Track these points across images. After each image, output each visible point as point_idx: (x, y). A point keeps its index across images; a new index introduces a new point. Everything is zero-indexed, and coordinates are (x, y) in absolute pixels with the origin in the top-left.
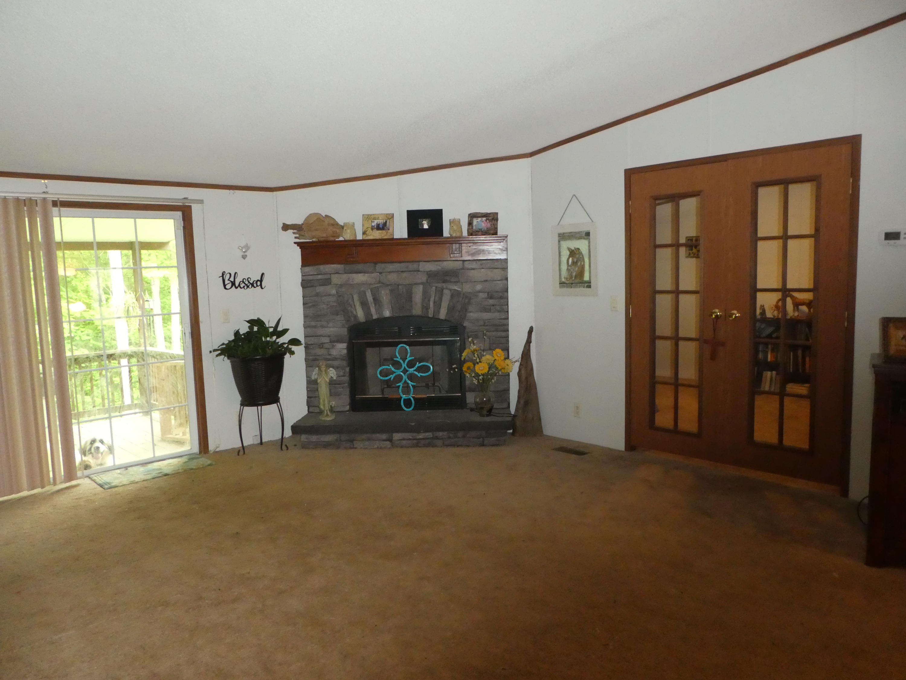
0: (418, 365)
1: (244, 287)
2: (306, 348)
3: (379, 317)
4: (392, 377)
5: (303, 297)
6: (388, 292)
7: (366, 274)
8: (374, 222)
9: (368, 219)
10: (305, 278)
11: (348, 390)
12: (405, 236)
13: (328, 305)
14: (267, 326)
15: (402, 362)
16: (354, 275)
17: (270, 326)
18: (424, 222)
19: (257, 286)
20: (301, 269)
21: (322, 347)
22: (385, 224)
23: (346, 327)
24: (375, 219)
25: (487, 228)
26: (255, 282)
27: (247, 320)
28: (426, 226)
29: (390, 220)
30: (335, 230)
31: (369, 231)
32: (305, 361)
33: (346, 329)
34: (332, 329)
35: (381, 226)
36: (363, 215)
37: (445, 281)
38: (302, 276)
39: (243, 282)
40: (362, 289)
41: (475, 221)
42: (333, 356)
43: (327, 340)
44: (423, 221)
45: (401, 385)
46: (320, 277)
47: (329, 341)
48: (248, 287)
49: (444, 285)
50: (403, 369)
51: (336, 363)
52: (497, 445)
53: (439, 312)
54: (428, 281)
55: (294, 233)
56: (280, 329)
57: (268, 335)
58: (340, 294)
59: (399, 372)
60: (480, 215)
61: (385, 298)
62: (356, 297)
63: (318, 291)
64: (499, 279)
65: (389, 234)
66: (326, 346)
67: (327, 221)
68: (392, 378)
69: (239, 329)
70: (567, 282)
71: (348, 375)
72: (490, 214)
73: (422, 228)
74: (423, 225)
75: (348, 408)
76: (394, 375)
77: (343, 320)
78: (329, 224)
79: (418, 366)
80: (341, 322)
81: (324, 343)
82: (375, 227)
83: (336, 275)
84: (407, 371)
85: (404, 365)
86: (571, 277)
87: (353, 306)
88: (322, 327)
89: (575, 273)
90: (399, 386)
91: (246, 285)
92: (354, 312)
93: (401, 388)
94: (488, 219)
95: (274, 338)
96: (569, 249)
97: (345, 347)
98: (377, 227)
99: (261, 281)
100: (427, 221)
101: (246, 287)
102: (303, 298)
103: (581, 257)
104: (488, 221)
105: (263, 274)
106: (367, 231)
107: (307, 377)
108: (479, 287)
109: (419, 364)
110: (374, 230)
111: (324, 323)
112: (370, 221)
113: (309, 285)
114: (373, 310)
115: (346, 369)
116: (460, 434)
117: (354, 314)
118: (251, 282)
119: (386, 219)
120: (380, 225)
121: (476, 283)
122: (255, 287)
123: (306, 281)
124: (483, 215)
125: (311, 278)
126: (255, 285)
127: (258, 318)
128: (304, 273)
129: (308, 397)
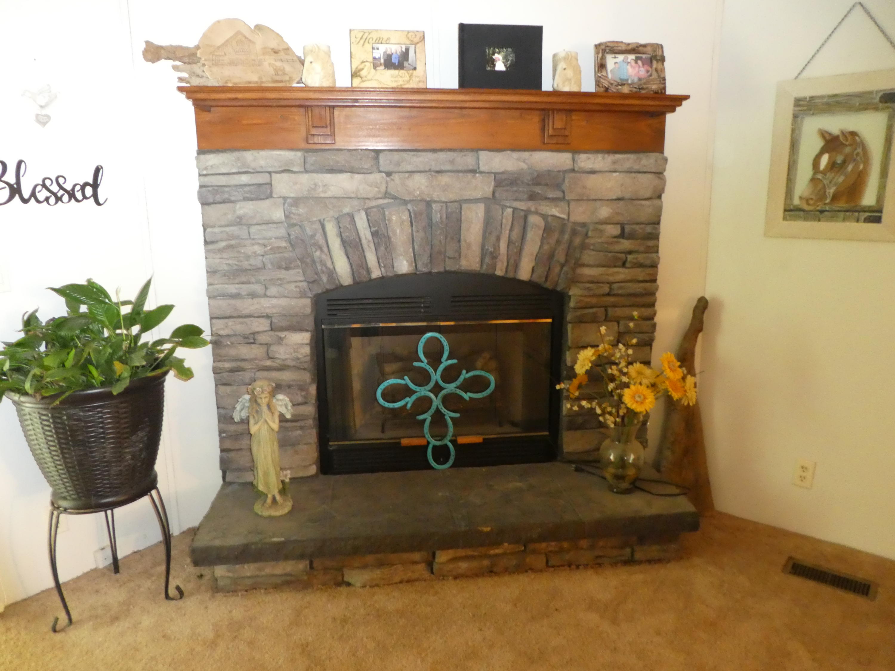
0: (465, 375)
1: (47, 199)
2: (216, 344)
3: (384, 275)
4: (409, 401)
5: (205, 227)
6: (405, 217)
7: (356, 176)
8: (378, 49)
9: (362, 42)
10: (208, 180)
11: (314, 432)
12: (453, 83)
13: (265, 246)
14: (114, 299)
15: (431, 370)
16: (328, 177)
17: (123, 298)
18: (496, 55)
19: (85, 197)
20: (197, 158)
21: (252, 341)
22: (405, 55)
23: (309, 297)
24: (380, 41)
25: (640, 79)
26: (78, 188)
27: (57, 286)
28: (500, 66)
29: (418, 46)
30: (278, 64)
31: (367, 71)
32: (214, 373)
33: (308, 302)
34: (274, 301)
35: (395, 60)
36: (350, 31)
37: (532, 197)
38: (200, 175)
39: (44, 186)
40: (346, 210)
41: (611, 61)
42: (278, 361)
43: (262, 325)
44: (493, 54)
45: (429, 419)
46: (244, 179)
47: (268, 328)
48: (58, 199)
49: (531, 205)
50: (432, 384)
51: (286, 376)
52: (659, 561)
53: (516, 266)
54: (497, 195)
55: (175, 68)
56: (150, 305)
57: (119, 321)
58: (295, 221)
59: (423, 391)
60: (624, 48)
61: (398, 232)
62: (331, 229)
63: (240, 212)
64: (648, 195)
65: (414, 79)
66: (263, 338)
67: (259, 41)
68: (409, 406)
69: (36, 311)
70: (806, 207)
71: (313, 401)
72: (645, 46)
73: (493, 69)
74: (493, 62)
75: (313, 470)
76: (414, 397)
77: (301, 281)
78: (265, 51)
79: (465, 379)
80: (298, 284)
81: (258, 333)
82: (382, 61)
83: (285, 176)
84: (442, 389)
85: (436, 376)
86: (822, 197)
87: (325, 249)
88: (253, 295)
89: (834, 188)
90: (425, 420)
91: (55, 194)
92: (329, 264)
93: (427, 424)
94: (640, 58)
95: (135, 329)
96: (823, 134)
97: (308, 341)
98: (385, 61)
99: (95, 186)
100: (503, 54)
101: (52, 200)
102: (205, 230)
103: (858, 154)
104: (640, 62)
105: (98, 170)
106: (363, 69)
107: (218, 408)
108: (604, 212)
109: (467, 373)
110: (378, 68)
111: (258, 288)
112: (368, 47)
113: (218, 198)
114: (371, 258)
115: (310, 389)
116: (584, 543)
117: (326, 267)
118: (68, 187)
119: (408, 42)
120: (393, 56)
121: (599, 203)
122: (77, 200)
123: (210, 189)
124: (630, 47)
125: (222, 181)
126: (79, 195)
127: (89, 281)
128: (206, 169)
129: (222, 451)
